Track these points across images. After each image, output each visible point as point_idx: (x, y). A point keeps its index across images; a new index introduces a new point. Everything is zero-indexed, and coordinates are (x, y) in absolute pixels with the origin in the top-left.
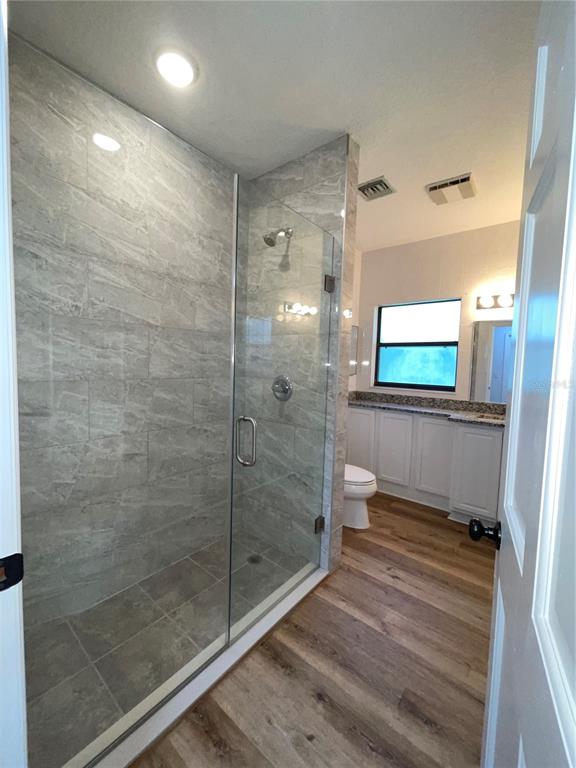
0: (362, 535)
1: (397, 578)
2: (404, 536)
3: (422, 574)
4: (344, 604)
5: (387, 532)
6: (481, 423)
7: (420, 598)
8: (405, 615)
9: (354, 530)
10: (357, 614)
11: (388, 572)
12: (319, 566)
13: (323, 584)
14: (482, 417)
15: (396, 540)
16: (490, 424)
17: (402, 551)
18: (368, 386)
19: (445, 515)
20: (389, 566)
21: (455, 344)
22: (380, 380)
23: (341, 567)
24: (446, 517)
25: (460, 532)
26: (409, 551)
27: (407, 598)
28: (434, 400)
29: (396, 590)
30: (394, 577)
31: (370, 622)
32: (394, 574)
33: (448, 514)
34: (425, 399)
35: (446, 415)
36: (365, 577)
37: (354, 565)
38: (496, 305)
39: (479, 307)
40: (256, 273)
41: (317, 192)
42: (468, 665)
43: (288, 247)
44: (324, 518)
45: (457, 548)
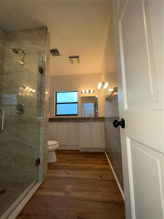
0: (54, 164)
1: (68, 173)
2: (69, 160)
3: (76, 169)
4: (49, 192)
5: (63, 160)
6: (86, 121)
7: (76, 177)
8: (73, 185)
9: (51, 163)
10: (56, 194)
11: (65, 173)
12: (37, 181)
13: (40, 188)
15: (66, 162)
17: (68, 164)
18: (53, 116)
19: (78, 151)
20: (65, 170)
21: (77, 103)
22: (57, 114)
23: (47, 178)
24: (79, 151)
26: (71, 164)
27: (72, 179)
28: (73, 118)
29: (69, 178)
30: (67, 174)
31: (61, 194)
32: (67, 173)
33: (79, 150)
34: (70, 118)
36: (57, 178)
37: (52, 175)
38: (85, 93)
39: (82, 93)
40: (8, 65)
41: (36, 41)
42: (94, 191)
43: (24, 57)
44: (40, 159)
45: (83, 158)
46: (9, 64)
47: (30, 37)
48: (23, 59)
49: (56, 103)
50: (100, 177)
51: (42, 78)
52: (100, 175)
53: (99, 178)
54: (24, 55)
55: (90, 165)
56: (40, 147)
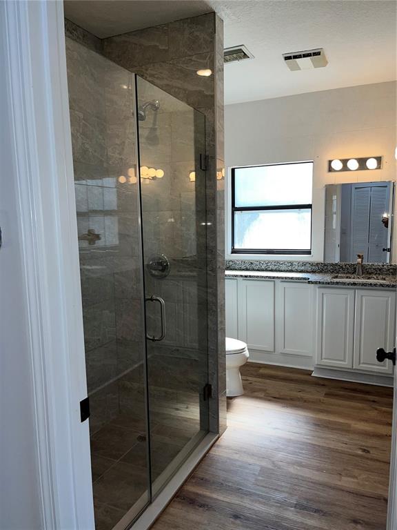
0: (239, 401)
2: (277, 396)
5: (261, 395)
6: (337, 283)
12: (208, 432)
14: (336, 277)
15: (270, 400)
16: (344, 284)
19: (309, 373)
21: (309, 206)
25: (323, 385)
33: (311, 372)
35: (305, 279)
38: (345, 168)
39: (330, 169)
40: (117, 144)
41: (184, 66)
42: (340, 474)
43: (155, 120)
44: (210, 385)
45: (322, 398)
46: (117, 141)
47: (166, 51)
48: (154, 124)
50: (364, 451)
51: (208, 185)
52: (365, 448)
53: (360, 452)
54: (153, 112)
55: (341, 420)
56: (210, 361)
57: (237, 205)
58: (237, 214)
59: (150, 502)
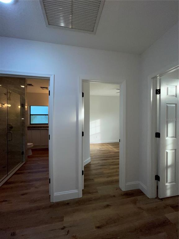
9: (29, 156)
12: (23, 162)
18: (28, 125)
22: (31, 123)
28: (44, 126)
44: (24, 152)
48: (10, 96)
49: (30, 115)
51: (23, 110)
57: (31, 114)
58: (31, 116)
59: (7, 176)
